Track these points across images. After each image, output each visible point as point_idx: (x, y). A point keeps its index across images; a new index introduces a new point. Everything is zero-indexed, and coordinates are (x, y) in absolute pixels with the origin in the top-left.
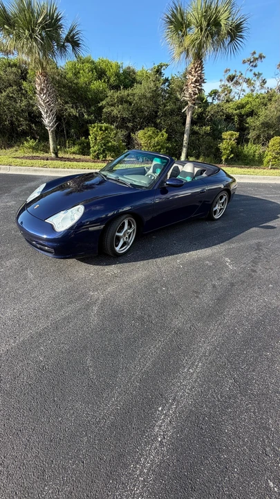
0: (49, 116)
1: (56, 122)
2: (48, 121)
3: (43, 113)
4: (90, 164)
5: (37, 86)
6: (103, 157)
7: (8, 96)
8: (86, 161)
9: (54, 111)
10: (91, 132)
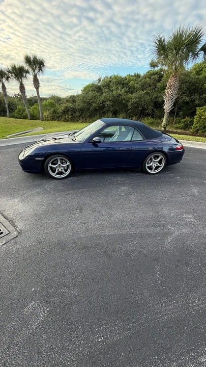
0: (169, 103)
1: (172, 107)
2: (167, 107)
3: (165, 101)
4: (188, 137)
5: (168, 84)
6: (202, 132)
7: (146, 93)
8: (187, 135)
9: (174, 99)
10: (197, 113)
